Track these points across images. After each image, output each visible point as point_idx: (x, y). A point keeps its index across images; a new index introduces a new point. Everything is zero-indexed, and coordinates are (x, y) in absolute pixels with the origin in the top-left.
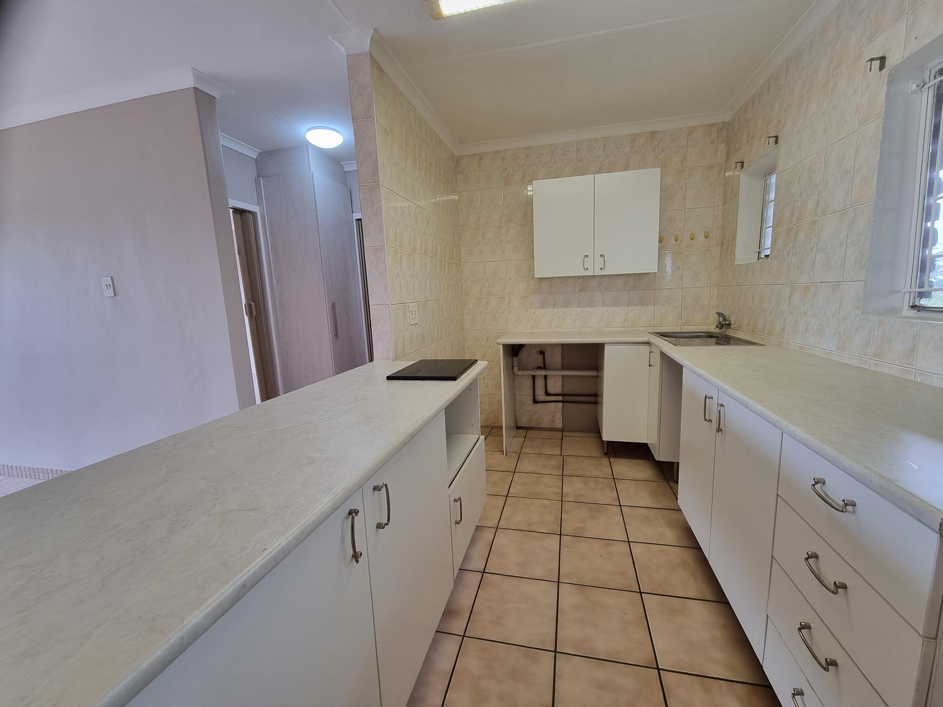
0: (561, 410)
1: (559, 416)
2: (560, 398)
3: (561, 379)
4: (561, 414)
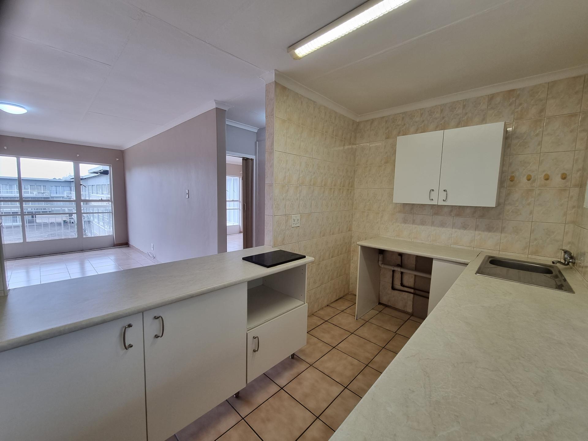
0: (412, 300)
1: (410, 303)
2: (412, 291)
3: (414, 277)
4: (412, 303)
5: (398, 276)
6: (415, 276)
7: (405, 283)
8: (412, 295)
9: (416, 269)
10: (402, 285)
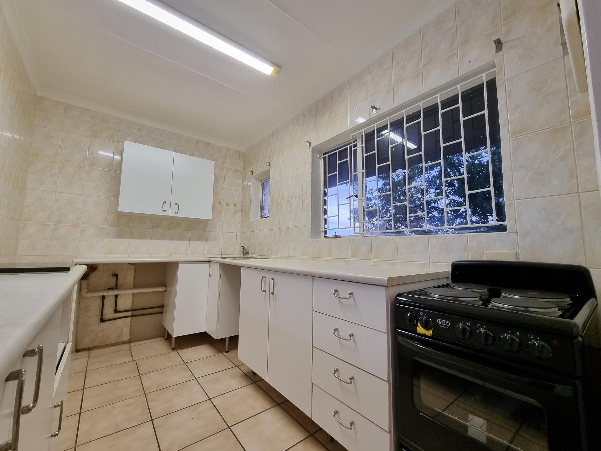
0: (129, 324)
1: (127, 330)
2: (130, 313)
3: (131, 296)
4: (129, 328)
5: (109, 304)
6: (133, 294)
7: (120, 307)
8: (130, 318)
9: (135, 287)
10: (116, 311)
